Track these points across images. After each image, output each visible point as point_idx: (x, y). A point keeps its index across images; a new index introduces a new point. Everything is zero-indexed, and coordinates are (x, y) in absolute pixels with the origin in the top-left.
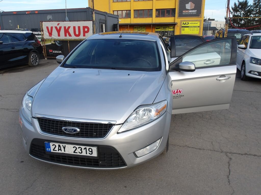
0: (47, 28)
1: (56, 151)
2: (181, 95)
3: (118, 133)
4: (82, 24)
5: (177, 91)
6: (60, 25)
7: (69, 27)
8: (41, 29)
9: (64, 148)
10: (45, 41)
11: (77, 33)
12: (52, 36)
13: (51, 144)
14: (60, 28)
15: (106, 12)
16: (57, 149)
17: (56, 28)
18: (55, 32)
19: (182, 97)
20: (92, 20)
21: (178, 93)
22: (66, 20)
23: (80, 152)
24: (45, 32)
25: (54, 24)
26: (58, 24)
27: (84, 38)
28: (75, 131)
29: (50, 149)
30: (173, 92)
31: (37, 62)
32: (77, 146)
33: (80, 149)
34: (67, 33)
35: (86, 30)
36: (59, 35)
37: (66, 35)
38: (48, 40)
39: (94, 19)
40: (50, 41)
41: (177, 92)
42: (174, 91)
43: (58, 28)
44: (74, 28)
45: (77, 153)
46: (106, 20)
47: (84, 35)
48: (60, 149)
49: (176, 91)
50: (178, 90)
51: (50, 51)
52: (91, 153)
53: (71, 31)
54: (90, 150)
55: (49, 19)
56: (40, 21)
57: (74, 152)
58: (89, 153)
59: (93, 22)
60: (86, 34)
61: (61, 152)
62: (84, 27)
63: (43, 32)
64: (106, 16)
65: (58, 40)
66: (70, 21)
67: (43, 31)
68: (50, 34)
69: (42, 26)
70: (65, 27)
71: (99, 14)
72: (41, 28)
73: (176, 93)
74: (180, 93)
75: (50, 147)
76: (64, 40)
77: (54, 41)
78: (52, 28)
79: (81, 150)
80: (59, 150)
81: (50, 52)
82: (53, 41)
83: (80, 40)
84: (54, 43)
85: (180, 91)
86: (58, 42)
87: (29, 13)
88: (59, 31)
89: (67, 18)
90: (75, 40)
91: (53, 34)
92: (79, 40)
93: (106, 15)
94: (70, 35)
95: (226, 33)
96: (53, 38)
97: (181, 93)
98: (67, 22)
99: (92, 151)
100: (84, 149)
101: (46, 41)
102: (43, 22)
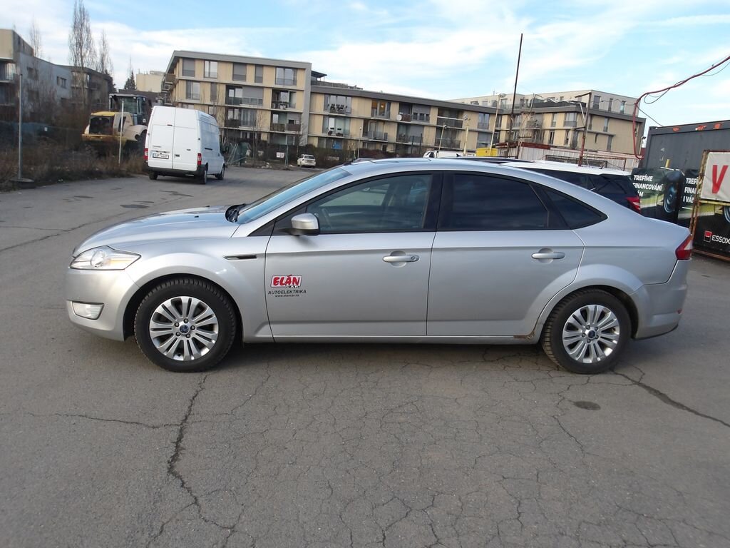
0: (715, 168)
2: (299, 289)
5: (289, 279)
8: (701, 172)
10: (700, 204)
12: (720, 193)
19: (300, 294)
21: (291, 284)
24: (707, 180)
30: (279, 280)
38: (706, 202)
40: (713, 207)
41: (289, 281)
42: (280, 277)
49: (286, 278)
50: (292, 278)
51: (708, 234)
56: (705, 151)
63: (703, 179)
67: (702, 176)
68: (717, 186)
69: (705, 162)
72: (702, 168)
73: (287, 282)
74: (295, 284)
77: (723, 208)
78: (725, 169)
82: (720, 208)
84: (720, 212)
85: (294, 278)
87: (702, 129)
91: (722, 185)
96: (720, 197)
97: (297, 284)
101: (703, 206)
102: (709, 151)
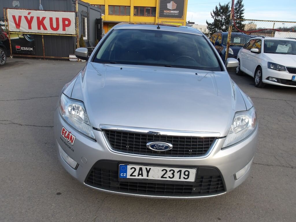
0: (14, 17)
1: (135, 176)
3: (222, 149)
4: (61, 15)
6: (31, 15)
7: (44, 18)
8: (5, 18)
9: (148, 172)
10: (10, 34)
11: (55, 26)
12: (21, 28)
13: (129, 167)
14: (32, 18)
15: (88, 3)
16: (136, 173)
17: (26, 18)
18: (24, 23)
20: (75, 11)
22: (40, 9)
23: (171, 176)
24: (10, 22)
25: (24, 13)
26: (29, 13)
27: (64, 32)
28: (167, 147)
29: (125, 174)
31: (4, 60)
32: (168, 169)
33: (172, 172)
34: (41, 26)
35: (67, 23)
36: (30, 27)
37: (39, 28)
38: (14, 33)
39: (77, 9)
40: (17, 35)
43: (29, 19)
44: (51, 19)
45: (166, 178)
46: (88, 12)
47: (64, 29)
48: (140, 173)
51: (17, 47)
52: (186, 177)
53: (47, 23)
54: (187, 173)
55: (16, 6)
56: (4, 8)
57: (162, 177)
58: (184, 178)
59: (76, 13)
60: (66, 28)
61: (142, 178)
62: (64, 20)
63: (8, 22)
64: (88, 8)
65: (28, 33)
66: (46, 11)
67: (7, 20)
68: (18, 25)
69: (6, 14)
70: (38, 18)
71: (81, 5)
72: (5, 16)
75: (126, 172)
76: (36, 34)
77: (23, 35)
78: (20, 17)
79: (173, 174)
80: (139, 175)
81: (17, 49)
82: (22, 35)
83: (59, 35)
84: (22, 37)
86: (28, 36)
88: (29, 22)
89: (41, 6)
90: (52, 35)
91: (21, 25)
92: (57, 35)
93: (88, 6)
94: (45, 28)
95: (229, 35)
96: (21, 30)
98: (41, 11)
99: (188, 175)
100: (178, 172)
101: (12, 34)
102: (7, 8)
